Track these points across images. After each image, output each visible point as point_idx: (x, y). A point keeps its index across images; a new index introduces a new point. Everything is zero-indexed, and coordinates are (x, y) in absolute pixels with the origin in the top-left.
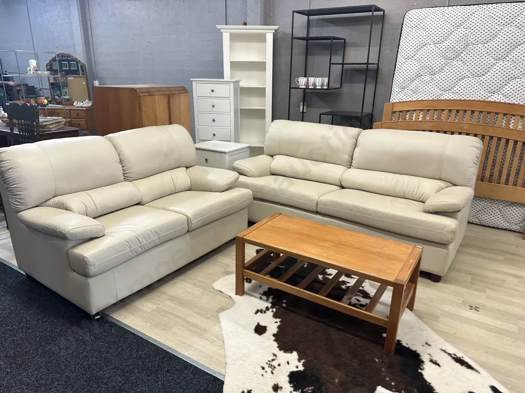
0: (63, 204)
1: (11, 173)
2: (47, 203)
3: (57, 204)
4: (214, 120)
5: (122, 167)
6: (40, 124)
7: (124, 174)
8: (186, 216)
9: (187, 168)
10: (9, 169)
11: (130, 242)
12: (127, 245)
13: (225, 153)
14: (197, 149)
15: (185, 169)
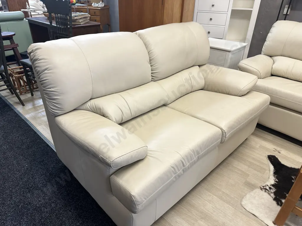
0: (100, 109)
1: (47, 75)
2: (84, 107)
3: (94, 108)
4: (211, 19)
5: (151, 66)
6: (73, 18)
7: (152, 73)
8: (221, 129)
9: (199, 66)
10: (46, 69)
11: (176, 168)
12: (173, 171)
13: (229, 51)
14: (211, 48)
15: (198, 67)
